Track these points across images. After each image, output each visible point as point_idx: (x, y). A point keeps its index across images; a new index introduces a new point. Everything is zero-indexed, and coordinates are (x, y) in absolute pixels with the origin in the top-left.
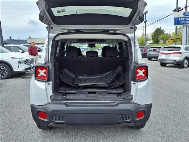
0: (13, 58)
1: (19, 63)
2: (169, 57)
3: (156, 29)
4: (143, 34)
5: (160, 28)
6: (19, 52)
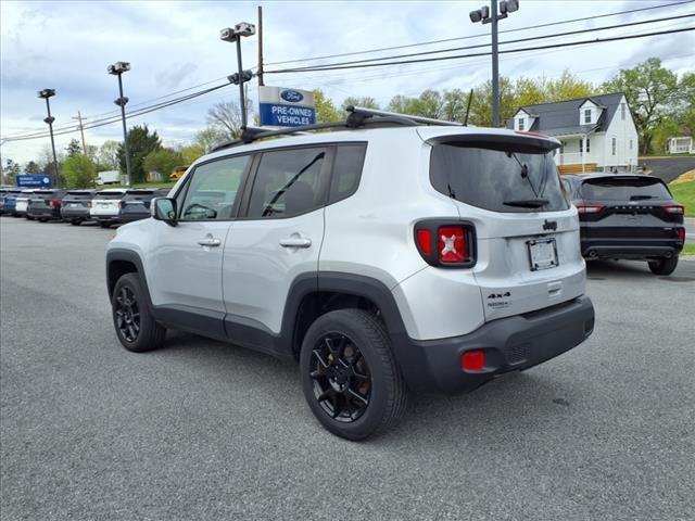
4: (74, 145)
5: (143, 128)
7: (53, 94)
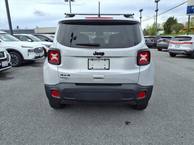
0: (23, 47)
1: (29, 52)
2: (179, 47)
3: (169, 19)
4: (154, 24)
5: (173, 17)
6: (28, 41)
7: (142, 10)
